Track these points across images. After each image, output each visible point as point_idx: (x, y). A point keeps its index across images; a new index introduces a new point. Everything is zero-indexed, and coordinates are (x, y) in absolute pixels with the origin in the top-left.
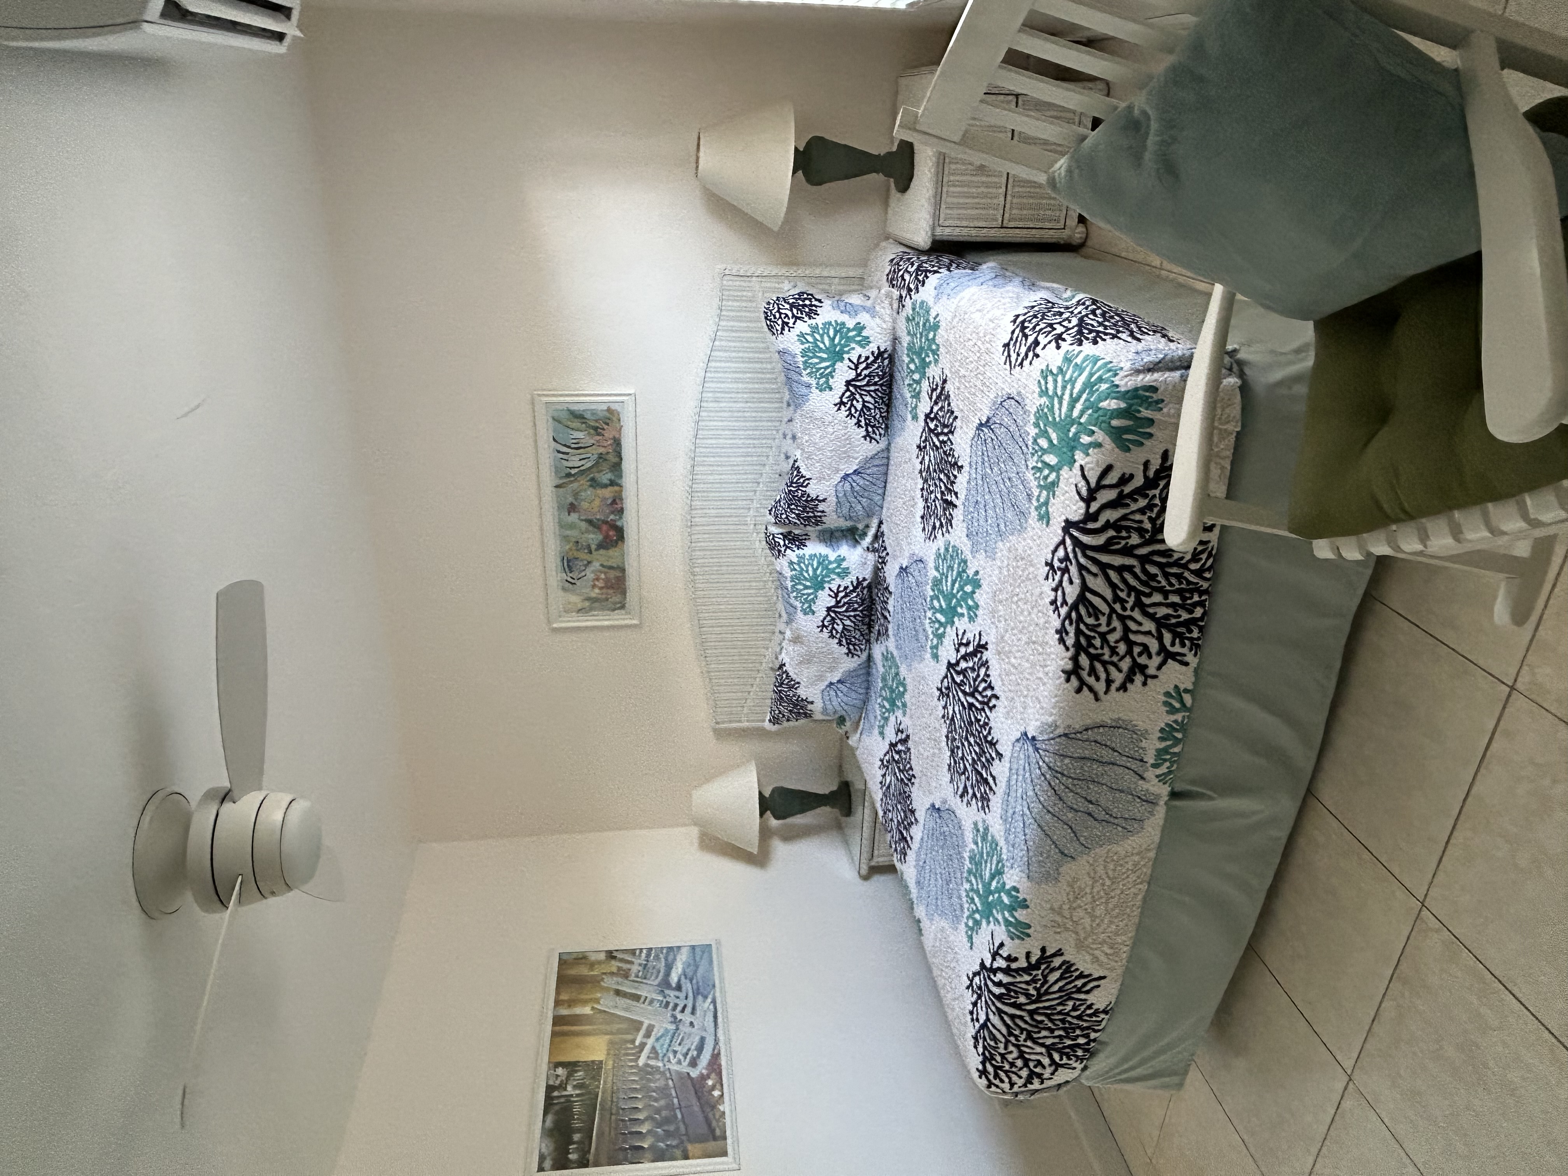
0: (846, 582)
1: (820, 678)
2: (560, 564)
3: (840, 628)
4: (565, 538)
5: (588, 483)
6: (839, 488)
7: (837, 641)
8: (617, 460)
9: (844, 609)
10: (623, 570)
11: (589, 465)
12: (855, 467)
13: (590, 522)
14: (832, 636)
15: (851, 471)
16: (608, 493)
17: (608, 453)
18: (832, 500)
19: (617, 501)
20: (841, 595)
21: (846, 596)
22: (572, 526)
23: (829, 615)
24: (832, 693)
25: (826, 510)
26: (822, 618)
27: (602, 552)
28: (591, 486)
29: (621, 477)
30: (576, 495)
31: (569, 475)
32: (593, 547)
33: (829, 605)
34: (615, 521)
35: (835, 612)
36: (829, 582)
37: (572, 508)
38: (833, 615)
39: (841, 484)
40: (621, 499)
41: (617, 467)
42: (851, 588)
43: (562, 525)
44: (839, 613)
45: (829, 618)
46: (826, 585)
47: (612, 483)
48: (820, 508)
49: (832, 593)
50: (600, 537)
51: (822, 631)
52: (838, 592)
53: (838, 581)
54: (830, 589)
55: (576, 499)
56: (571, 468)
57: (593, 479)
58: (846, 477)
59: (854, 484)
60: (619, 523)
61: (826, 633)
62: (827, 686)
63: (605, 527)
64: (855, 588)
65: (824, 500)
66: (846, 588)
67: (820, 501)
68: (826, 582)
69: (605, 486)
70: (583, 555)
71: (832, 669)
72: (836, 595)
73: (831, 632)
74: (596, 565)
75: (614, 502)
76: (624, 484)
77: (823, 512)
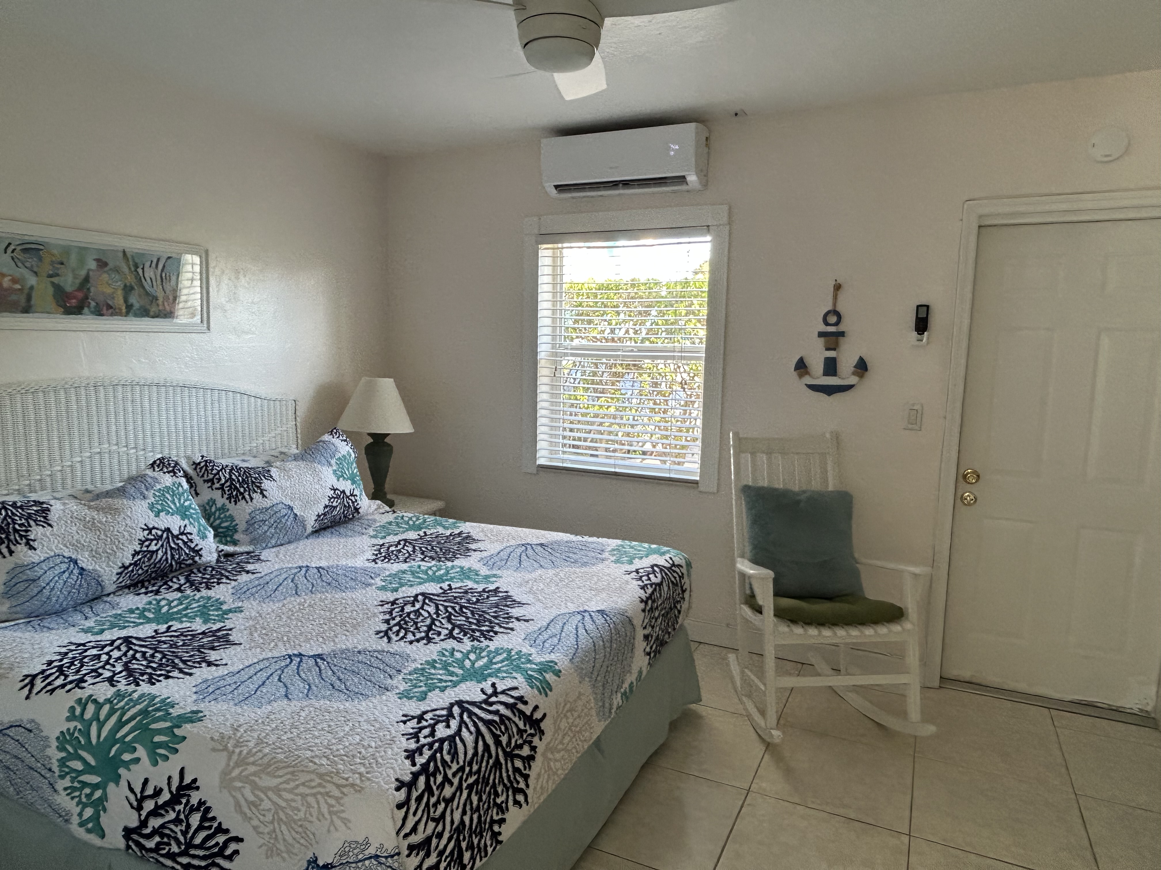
0: (196, 539)
1: (77, 546)
2: (32, 239)
3: (153, 548)
4: (67, 250)
5: (128, 284)
6: (280, 506)
7: (138, 549)
8: (152, 313)
9: (173, 546)
10: (27, 310)
11: (147, 287)
12: (298, 514)
13: (87, 279)
14: (142, 543)
15: (295, 511)
16: (119, 301)
17: (158, 305)
18: (266, 503)
19: (110, 311)
20: (184, 538)
21: (185, 543)
22: (82, 261)
23: (163, 532)
24: (64, 567)
25: (254, 501)
26: (156, 526)
27: (51, 290)
28: (125, 286)
29: (136, 315)
30: (117, 270)
31: (136, 266)
32: (55, 280)
33: (171, 530)
34: (89, 307)
35: (168, 538)
36: (191, 523)
37: (102, 264)
38: (165, 535)
39: (284, 506)
40: (112, 315)
41: (145, 313)
42: (193, 545)
43: (83, 251)
44: (169, 542)
45: (160, 533)
46: (186, 522)
47: (129, 307)
48: (254, 495)
49: (182, 528)
50: (69, 289)
51: (144, 530)
52: (185, 534)
53: (195, 531)
54: (185, 526)
55: (111, 269)
56: (143, 269)
57: (132, 288)
58: (291, 508)
59: (286, 517)
60: (86, 310)
61: (142, 535)
62: (71, 559)
63: (80, 295)
64: (193, 550)
65: (264, 496)
66: (191, 541)
67: (262, 493)
68: (189, 519)
69: (126, 301)
70: (47, 268)
71: (95, 555)
72: (182, 534)
73: (147, 540)
74: (32, 281)
75: (109, 307)
76: (128, 318)
77: (252, 499)
